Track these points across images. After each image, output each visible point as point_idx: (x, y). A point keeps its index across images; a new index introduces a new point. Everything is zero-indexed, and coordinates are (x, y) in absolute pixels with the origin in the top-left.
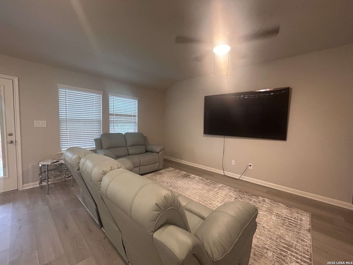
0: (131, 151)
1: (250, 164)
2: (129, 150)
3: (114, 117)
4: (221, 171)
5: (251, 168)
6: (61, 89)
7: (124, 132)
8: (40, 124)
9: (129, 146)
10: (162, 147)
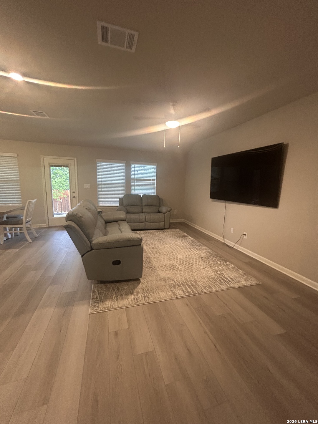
0: (144, 210)
1: (245, 233)
2: (143, 209)
3: (135, 182)
4: (221, 238)
5: (245, 237)
6: (99, 162)
7: (141, 194)
8: (87, 186)
9: (144, 206)
10: (169, 209)
